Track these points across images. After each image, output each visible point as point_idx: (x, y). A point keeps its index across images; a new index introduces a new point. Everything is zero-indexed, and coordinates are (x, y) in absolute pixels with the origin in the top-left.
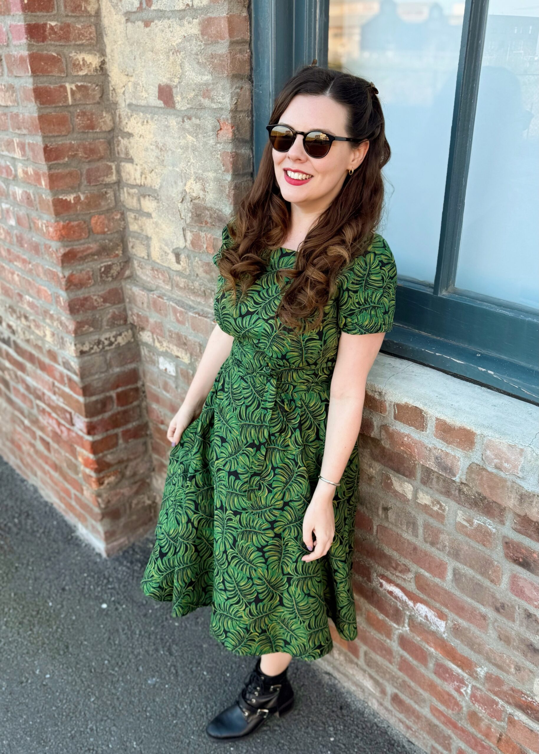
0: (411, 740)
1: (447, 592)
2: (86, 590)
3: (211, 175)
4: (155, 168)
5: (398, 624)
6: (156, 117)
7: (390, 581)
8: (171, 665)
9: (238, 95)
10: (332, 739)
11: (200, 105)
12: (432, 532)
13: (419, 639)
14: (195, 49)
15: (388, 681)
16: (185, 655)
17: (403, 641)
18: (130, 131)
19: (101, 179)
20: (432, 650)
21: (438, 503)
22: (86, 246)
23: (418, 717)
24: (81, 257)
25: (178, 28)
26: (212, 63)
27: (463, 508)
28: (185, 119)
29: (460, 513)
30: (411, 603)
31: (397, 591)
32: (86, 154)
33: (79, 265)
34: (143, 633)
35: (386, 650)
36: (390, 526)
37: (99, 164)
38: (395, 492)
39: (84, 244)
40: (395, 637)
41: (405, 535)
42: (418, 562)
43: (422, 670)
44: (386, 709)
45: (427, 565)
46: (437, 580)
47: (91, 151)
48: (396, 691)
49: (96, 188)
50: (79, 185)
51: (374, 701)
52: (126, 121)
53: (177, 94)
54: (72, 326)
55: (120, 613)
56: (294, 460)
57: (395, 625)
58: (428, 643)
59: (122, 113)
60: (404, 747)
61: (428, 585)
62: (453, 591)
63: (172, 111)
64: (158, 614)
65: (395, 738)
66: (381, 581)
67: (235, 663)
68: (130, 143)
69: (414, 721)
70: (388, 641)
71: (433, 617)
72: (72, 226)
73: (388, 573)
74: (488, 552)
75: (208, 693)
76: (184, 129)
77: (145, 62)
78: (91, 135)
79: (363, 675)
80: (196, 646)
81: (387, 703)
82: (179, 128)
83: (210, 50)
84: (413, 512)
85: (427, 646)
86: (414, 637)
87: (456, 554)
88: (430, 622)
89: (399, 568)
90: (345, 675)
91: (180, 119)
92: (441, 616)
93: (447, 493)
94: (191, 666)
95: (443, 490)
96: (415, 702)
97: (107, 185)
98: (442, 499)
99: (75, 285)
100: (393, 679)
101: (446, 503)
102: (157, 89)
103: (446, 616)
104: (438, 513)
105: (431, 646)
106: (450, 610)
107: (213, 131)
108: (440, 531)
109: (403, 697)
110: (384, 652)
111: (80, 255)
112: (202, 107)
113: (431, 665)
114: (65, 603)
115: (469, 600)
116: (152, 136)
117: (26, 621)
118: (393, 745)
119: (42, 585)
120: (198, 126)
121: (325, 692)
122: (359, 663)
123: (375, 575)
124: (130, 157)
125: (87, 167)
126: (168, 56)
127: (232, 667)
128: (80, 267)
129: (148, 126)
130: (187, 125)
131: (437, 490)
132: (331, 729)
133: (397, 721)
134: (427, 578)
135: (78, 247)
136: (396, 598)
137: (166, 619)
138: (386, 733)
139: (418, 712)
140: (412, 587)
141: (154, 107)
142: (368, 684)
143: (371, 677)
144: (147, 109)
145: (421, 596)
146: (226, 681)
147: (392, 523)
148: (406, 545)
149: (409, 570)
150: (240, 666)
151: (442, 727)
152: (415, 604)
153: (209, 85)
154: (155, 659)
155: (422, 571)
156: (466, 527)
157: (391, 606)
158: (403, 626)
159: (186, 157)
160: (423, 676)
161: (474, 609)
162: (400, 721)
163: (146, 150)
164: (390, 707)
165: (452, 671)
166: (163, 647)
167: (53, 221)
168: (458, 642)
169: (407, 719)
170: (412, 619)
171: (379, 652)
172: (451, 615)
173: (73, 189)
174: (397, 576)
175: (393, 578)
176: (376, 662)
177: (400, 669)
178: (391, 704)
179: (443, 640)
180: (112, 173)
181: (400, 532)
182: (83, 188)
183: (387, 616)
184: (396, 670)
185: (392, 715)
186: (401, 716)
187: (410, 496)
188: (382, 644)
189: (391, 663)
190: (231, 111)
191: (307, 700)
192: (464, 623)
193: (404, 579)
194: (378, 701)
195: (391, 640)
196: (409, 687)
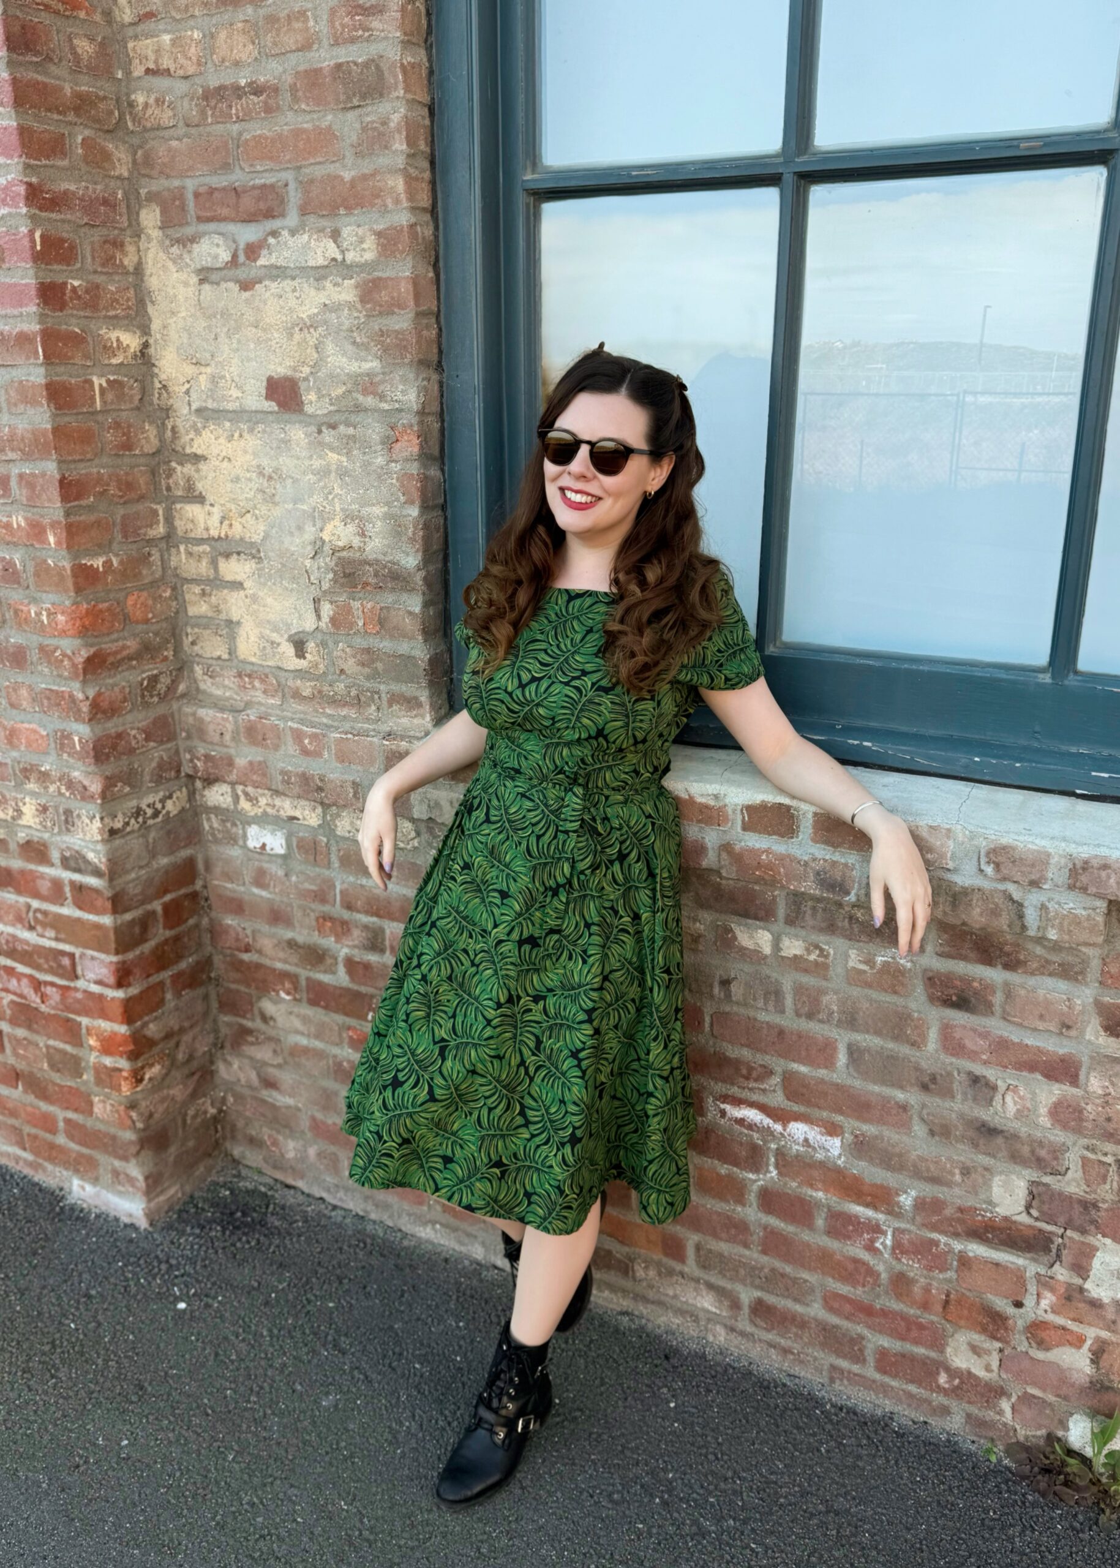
0: (792, 1372)
1: (838, 1087)
2: (133, 1290)
3: (378, 510)
4: (255, 507)
5: (757, 1170)
6: (261, 427)
7: (738, 1102)
8: (352, 1369)
9: (425, 389)
10: (672, 1405)
11: (356, 406)
12: (809, 996)
13: (794, 1184)
14: (347, 324)
15: (743, 1282)
16: (370, 1348)
17: (769, 1200)
18: (199, 452)
19: (142, 531)
20: (820, 1195)
21: (817, 947)
22: (120, 643)
23: (802, 1324)
24: (112, 664)
25: (313, 292)
26: (382, 343)
27: (857, 945)
28: (324, 429)
29: (853, 953)
30: (778, 1127)
31: (752, 1115)
32: (120, 490)
33: (110, 677)
34: (275, 1331)
35: (736, 1226)
36: (735, 1008)
37: (140, 507)
38: (742, 950)
39: (117, 641)
40: (752, 1197)
41: (763, 1017)
42: (788, 1054)
43: (806, 1236)
44: (743, 1334)
45: (803, 1053)
46: (822, 1073)
47: (128, 486)
48: (758, 1294)
49: (134, 546)
50: (110, 543)
51: (720, 1330)
52: (191, 436)
53: (308, 389)
54: (95, 787)
55: (218, 1310)
56: (612, 908)
57: (751, 1176)
58: (811, 1186)
59: (179, 423)
60: (784, 1385)
61: (806, 1086)
62: (849, 1082)
63: (294, 417)
64: (291, 1297)
65: (767, 1376)
66: (722, 1106)
67: (463, 1338)
68: (198, 471)
69: (796, 1335)
70: (739, 1209)
71: (819, 1137)
72: (101, 611)
73: (734, 1090)
74: (900, 1001)
75: (436, 1394)
76: (321, 444)
77: (239, 342)
78: (126, 460)
79: (696, 1289)
80: (381, 1330)
81: (744, 1324)
82: (310, 443)
83: (376, 325)
84: (775, 975)
85: (810, 1192)
86: (785, 1184)
87: (850, 1021)
88: (814, 1149)
89: (754, 1074)
90: (660, 1303)
91: (314, 429)
92: (832, 1130)
93: (831, 928)
94: (387, 1361)
95: (824, 925)
96: (796, 1300)
97: (151, 542)
98: (822, 939)
99: (104, 712)
100: (752, 1275)
101: (828, 943)
102: (265, 384)
103: (841, 1127)
104: (816, 963)
105: (817, 1190)
106: (846, 1115)
107: (383, 443)
108: (822, 992)
109: (771, 1299)
110: (733, 1231)
111: (111, 659)
112: (358, 409)
113: (820, 1222)
114: (100, 1318)
115: (876, 1088)
116: (249, 457)
117: (34, 1364)
118: (768, 1387)
119: (39, 1300)
120: (352, 438)
121: (630, 1342)
122: (686, 1269)
123: (710, 1100)
124: (197, 493)
125: (121, 511)
126: (292, 335)
127: (460, 1347)
128: (110, 681)
129: (242, 443)
130: (328, 436)
131: (813, 927)
132: (665, 1390)
133: (765, 1347)
134: (805, 1075)
135: (109, 647)
136: (751, 1126)
137: (309, 1301)
138: (750, 1373)
139: (802, 1315)
140: (778, 1099)
141: (256, 412)
142: (707, 1302)
143: (710, 1286)
144: (238, 415)
145: (796, 1108)
146: (460, 1369)
147: (738, 1003)
148: (765, 1031)
149: (771, 1073)
150: (472, 1342)
151: (845, 1324)
152: (785, 1127)
153: (376, 375)
154: (318, 1365)
155: (795, 1066)
156: (865, 972)
157: (741, 1144)
158: (768, 1171)
159: (325, 487)
160: (808, 1245)
161: (886, 1100)
162: (771, 1345)
163: (236, 480)
164: (749, 1328)
165: (857, 1217)
166: (324, 1345)
167: (67, 603)
168: (863, 1164)
169: (783, 1336)
170: (780, 1153)
171: (724, 1235)
172: (850, 1124)
173: (102, 547)
174: (751, 1089)
175: (745, 1094)
176: (721, 1255)
177: (764, 1252)
178: (751, 1321)
179: (838, 1171)
180: (158, 522)
181: (752, 1014)
182: (115, 546)
183: (736, 1164)
184: (756, 1255)
185: (754, 1341)
186: (770, 1336)
187: (767, 950)
188: (728, 1217)
189: (746, 1246)
190: (418, 413)
191: (607, 1361)
192: (870, 1129)
193: (764, 1091)
194: (726, 1326)
195: (744, 1205)
196: (783, 1275)
